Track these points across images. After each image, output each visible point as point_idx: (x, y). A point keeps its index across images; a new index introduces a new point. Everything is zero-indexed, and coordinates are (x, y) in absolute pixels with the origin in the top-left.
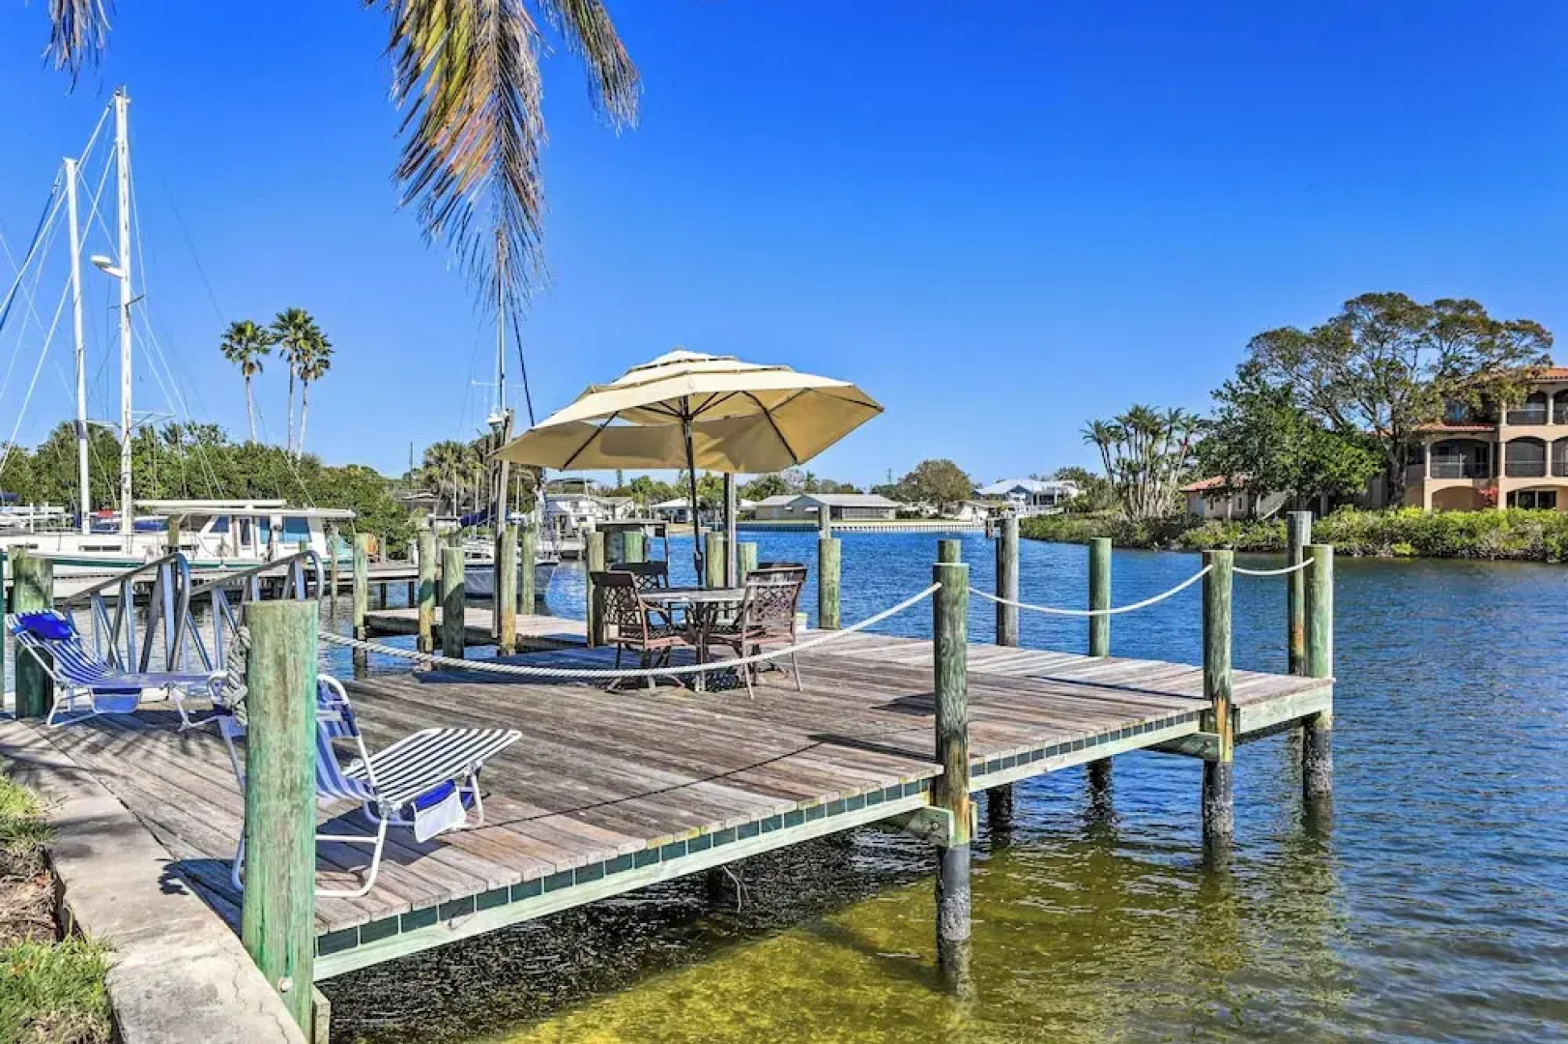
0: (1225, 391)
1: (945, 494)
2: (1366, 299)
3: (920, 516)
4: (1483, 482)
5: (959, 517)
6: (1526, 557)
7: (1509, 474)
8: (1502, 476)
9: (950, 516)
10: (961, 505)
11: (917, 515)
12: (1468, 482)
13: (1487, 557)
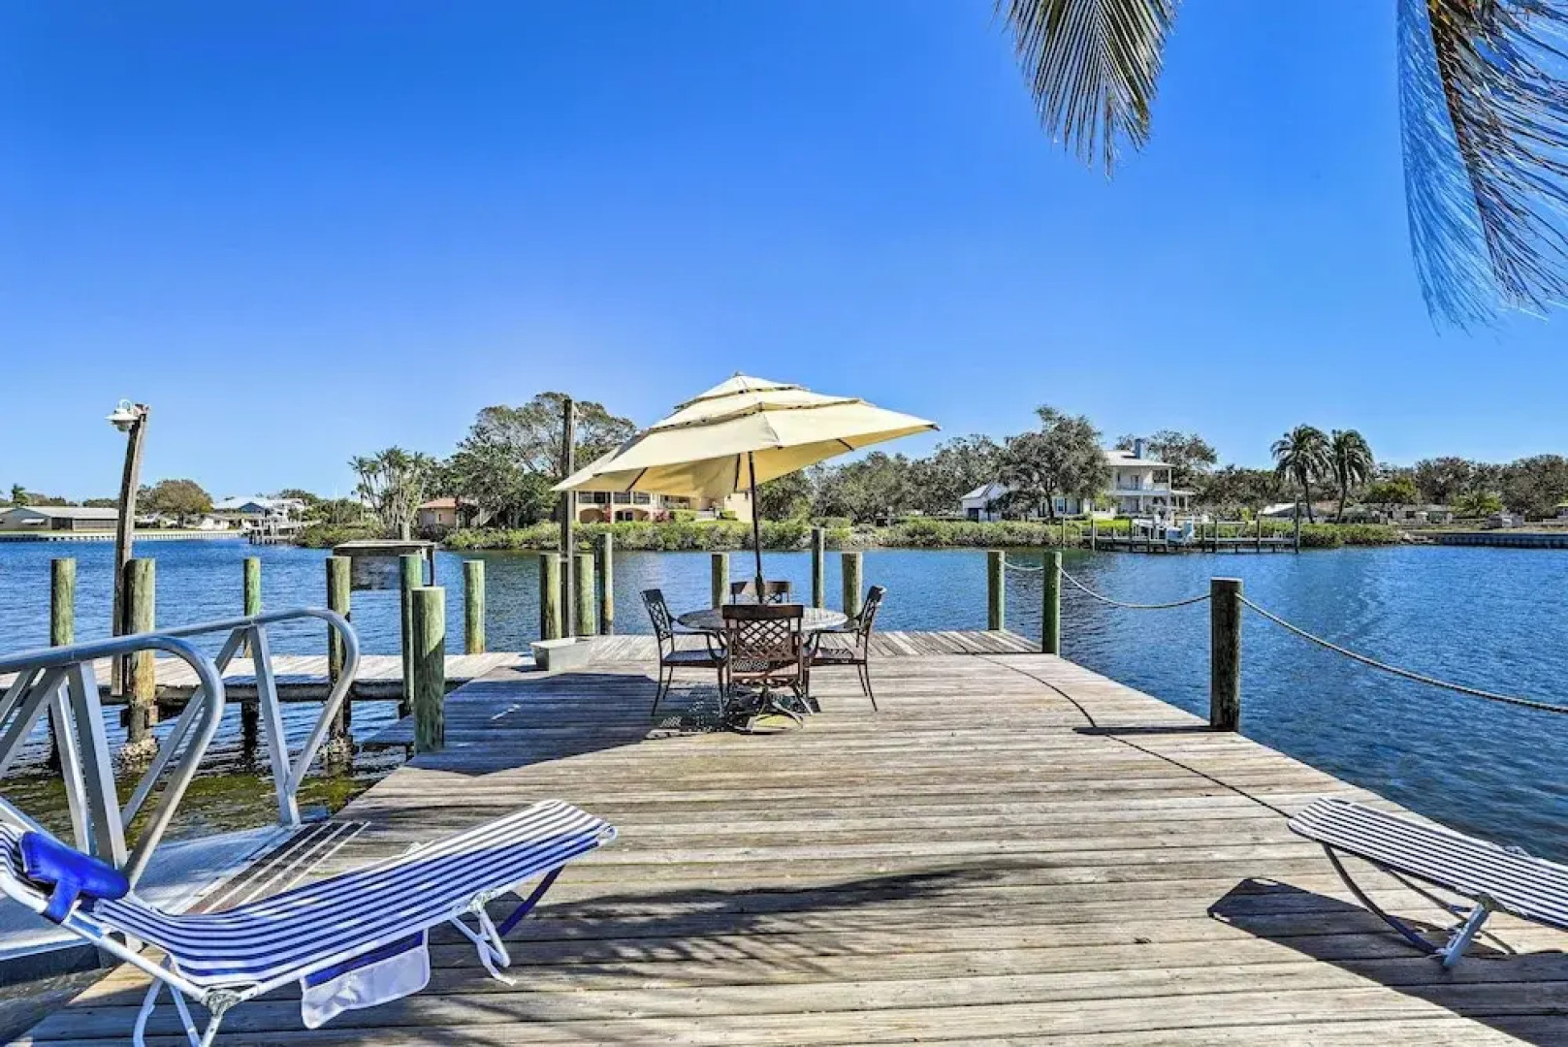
0: (465, 443)
1: (187, 508)
2: (547, 395)
3: (159, 527)
4: (603, 506)
5: (201, 527)
6: (646, 549)
7: (616, 502)
8: (612, 503)
9: (190, 526)
10: (202, 517)
11: (156, 526)
12: (595, 506)
13: (627, 549)
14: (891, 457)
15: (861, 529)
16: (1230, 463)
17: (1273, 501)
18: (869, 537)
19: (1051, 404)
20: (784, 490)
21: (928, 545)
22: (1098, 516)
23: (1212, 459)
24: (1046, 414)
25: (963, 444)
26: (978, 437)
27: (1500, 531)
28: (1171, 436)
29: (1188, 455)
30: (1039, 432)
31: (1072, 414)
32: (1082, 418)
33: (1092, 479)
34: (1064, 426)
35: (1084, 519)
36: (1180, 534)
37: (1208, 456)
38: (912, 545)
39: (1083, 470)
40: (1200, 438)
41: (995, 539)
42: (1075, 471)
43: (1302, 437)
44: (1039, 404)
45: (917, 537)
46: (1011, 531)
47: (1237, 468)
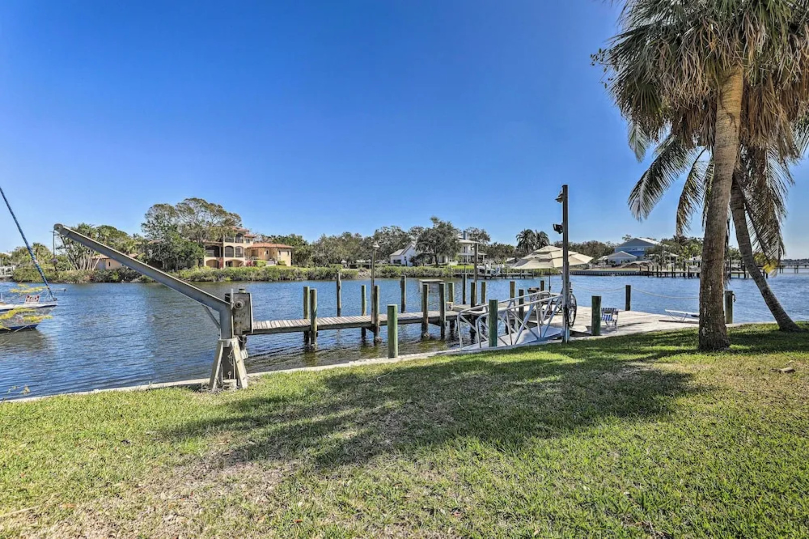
4: (219, 258)
7: (226, 256)
8: (224, 257)
12: (215, 259)
14: (353, 235)
15: (361, 270)
16: (495, 242)
17: (510, 257)
18: (365, 273)
19: (436, 215)
20: (307, 251)
21: (392, 277)
22: (452, 264)
23: (489, 240)
24: (435, 220)
25: (387, 230)
26: (395, 227)
27: (589, 270)
28: (473, 230)
29: (480, 237)
30: (431, 228)
31: (445, 221)
32: (449, 223)
33: (454, 248)
34: (442, 226)
35: (446, 265)
36: (495, 272)
37: (487, 239)
38: (385, 277)
39: (451, 245)
40: (485, 231)
41: (420, 274)
42: (449, 245)
43: (527, 233)
44: (431, 216)
45: (387, 273)
46: (426, 271)
47: (498, 243)
